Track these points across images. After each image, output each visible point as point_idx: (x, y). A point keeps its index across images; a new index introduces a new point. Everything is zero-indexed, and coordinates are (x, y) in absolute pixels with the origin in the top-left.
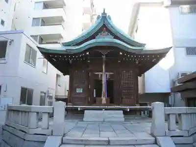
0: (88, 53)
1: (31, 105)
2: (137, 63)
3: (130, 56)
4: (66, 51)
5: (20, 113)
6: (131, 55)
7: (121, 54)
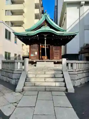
0: (38, 36)
1: (16, 60)
2: (61, 40)
3: (56, 36)
4: (27, 35)
5: (10, 64)
6: (59, 36)
7: (53, 36)
